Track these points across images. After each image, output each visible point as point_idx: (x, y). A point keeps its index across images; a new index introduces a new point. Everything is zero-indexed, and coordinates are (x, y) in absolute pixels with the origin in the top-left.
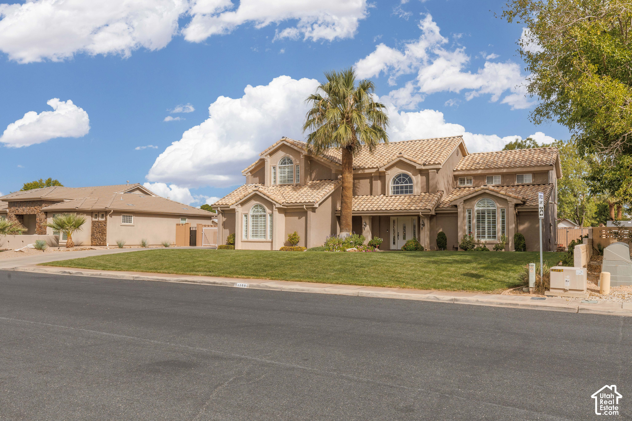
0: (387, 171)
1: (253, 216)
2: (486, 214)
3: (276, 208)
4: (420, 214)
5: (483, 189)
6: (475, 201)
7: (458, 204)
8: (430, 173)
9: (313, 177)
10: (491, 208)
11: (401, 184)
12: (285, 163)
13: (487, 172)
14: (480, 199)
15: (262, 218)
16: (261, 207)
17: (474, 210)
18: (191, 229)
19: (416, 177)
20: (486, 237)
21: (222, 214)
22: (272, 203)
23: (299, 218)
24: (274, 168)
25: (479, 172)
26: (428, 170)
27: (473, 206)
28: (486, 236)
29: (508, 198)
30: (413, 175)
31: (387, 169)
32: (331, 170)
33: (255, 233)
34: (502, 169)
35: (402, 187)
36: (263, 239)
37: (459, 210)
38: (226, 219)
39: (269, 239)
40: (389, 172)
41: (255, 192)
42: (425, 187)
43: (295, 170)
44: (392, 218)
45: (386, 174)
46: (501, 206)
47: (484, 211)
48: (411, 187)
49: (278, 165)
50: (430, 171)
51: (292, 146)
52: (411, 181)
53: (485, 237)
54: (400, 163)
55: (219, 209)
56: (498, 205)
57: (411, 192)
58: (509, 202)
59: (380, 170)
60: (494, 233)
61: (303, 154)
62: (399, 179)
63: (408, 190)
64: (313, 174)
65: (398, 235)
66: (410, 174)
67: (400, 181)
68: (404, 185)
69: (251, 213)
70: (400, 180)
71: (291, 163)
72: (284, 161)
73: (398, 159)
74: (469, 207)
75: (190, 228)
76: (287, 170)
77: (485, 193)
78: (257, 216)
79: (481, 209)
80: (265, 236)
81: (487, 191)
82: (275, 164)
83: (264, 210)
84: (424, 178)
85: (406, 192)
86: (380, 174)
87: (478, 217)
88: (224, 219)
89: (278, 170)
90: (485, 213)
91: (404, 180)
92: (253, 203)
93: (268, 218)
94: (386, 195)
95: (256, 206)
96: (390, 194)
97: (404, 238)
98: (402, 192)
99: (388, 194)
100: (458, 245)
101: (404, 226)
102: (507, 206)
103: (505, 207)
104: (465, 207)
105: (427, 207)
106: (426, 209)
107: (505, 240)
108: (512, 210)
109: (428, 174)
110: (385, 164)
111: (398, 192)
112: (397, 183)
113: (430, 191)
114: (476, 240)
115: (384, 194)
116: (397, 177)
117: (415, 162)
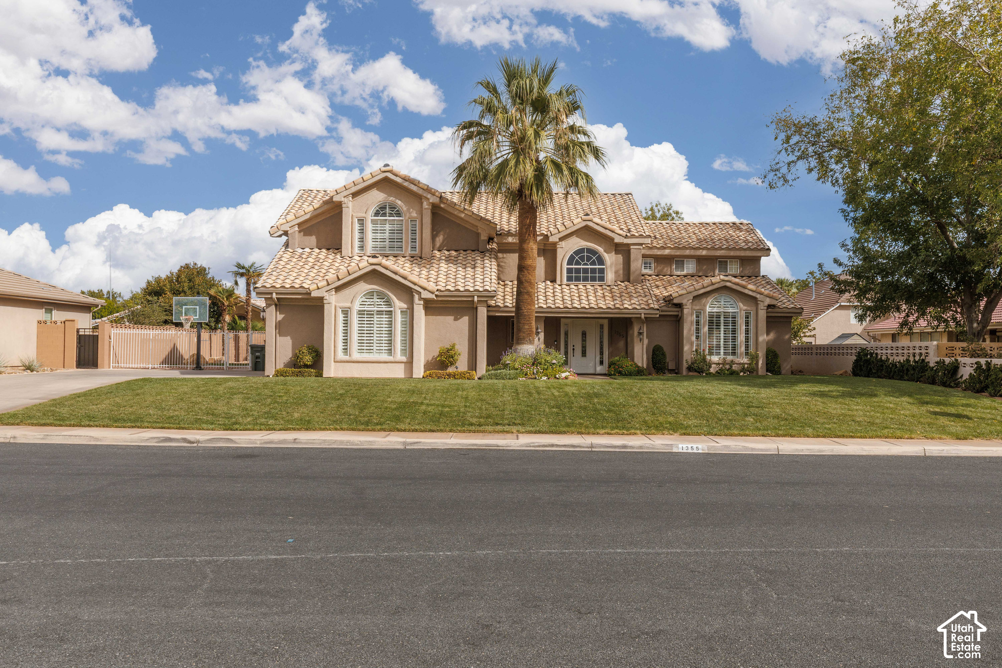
0: (560, 243)
1: (361, 313)
2: (722, 319)
3: (420, 299)
4: (643, 316)
5: (723, 280)
6: (708, 299)
7: (684, 302)
8: (632, 251)
9: (438, 245)
10: (731, 310)
11: (583, 265)
12: (384, 215)
13: (678, 253)
14: (716, 295)
15: (384, 316)
16: (381, 295)
17: (706, 313)
18: (80, 333)
19: (610, 255)
20: (722, 354)
21: (276, 305)
22: (411, 288)
23: (456, 319)
24: (361, 221)
25: (667, 252)
26: (628, 245)
27: (705, 306)
28: (722, 351)
29: (758, 296)
30: (605, 251)
31: (561, 239)
32: (478, 235)
33: (366, 345)
34: (701, 251)
35: (586, 271)
36: (385, 357)
37: (685, 311)
38: (282, 316)
39: (399, 356)
40: (563, 244)
41: (374, 267)
42: (621, 272)
43: (407, 229)
44: (563, 323)
45: (558, 246)
46: (745, 308)
47: (719, 314)
48: (602, 271)
49: (370, 217)
50: (632, 247)
51: (406, 184)
52: (601, 261)
53: (720, 353)
54: (586, 231)
55: (274, 296)
56: (741, 305)
57: (602, 279)
58: (759, 302)
59: (551, 239)
60: (734, 348)
61: (431, 201)
62: (578, 256)
63: (598, 276)
64: (437, 239)
65: (574, 349)
66: (600, 249)
67: (583, 261)
68: (589, 267)
69: (356, 307)
70: (582, 258)
71: (399, 214)
72: (381, 211)
73: (584, 224)
74: (698, 308)
75: (78, 330)
76: (388, 227)
77: (725, 287)
78: (370, 314)
79: (715, 310)
80: (390, 352)
81: (728, 284)
82: (364, 215)
83: (389, 303)
84: (620, 257)
85: (593, 279)
86: (544, 246)
87: (711, 322)
88: (280, 317)
89: (369, 227)
90: (720, 318)
91: (589, 258)
92: (364, 287)
93: (399, 318)
94: (558, 282)
95: (370, 294)
96: (565, 281)
97: (584, 354)
98: (585, 279)
99: (561, 281)
100: (685, 365)
101: (584, 334)
102: (754, 308)
103: (752, 309)
104: (694, 307)
105: (652, 306)
106: (653, 308)
107: (754, 358)
108: (763, 314)
109: (629, 251)
110: (560, 230)
111: (578, 279)
112: (578, 263)
113: (631, 278)
114: (708, 357)
115: (553, 281)
116: (577, 252)
117: (613, 232)
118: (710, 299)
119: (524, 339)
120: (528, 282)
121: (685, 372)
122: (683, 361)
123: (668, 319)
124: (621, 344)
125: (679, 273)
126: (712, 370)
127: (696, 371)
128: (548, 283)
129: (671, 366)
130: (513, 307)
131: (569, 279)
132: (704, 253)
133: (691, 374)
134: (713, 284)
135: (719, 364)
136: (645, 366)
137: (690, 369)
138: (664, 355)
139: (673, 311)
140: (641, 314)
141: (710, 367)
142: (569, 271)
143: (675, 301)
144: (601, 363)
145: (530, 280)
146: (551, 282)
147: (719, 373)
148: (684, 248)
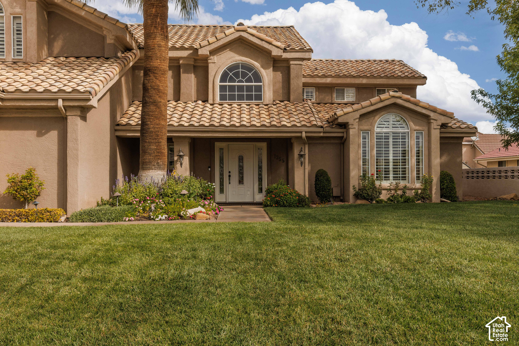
0: (212, 57)
2: (391, 140)
4: (304, 135)
5: (393, 97)
6: (376, 118)
7: (351, 121)
8: (292, 67)
9: (56, 50)
10: (401, 130)
11: (238, 82)
14: (385, 114)
17: (374, 134)
19: (267, 71)
20: (391, 178)
23: (40, 135)
25: (329, 80)
27: (372, 125)
28: (391, 176)
29: (432, 115)
30: (262, 67)
31: (214, 52)
32: (103, 38)
34: (361, 79)
35: (240, 88)
37: (352, 132)
40: (215, 59)
42: (281, 91)
43: (9, 29)
44: (218, 145)
45: (209, 61)
46: (417, 128)
47: (388, 135)
48: (259, 89)
50: (292, 62)
52: (258, 78)
53: (389, 177)
54: (241, 44)
56: (412, 124)
57: (259, 97)
58: (432, 121)
59: (200, 52)
60: (404, 172)
62: (232, 72)
63: (255, 94)
64: (56, 44)
65: (230, 176)
66: (257, 64)
67: (238, 77)
68: (245, 84)
73: (237, 35)
74: (366, 128)
77: (395, 105)
79: (385, 130)
81: (400, 101)
84: (279, 75)
85: (249, 98)
86: (195, 62)
87: (379, 144)
90: (388, 139)
91: (244, 75)
94: (210, 101)
96: (218, 100)
97: (241, 181)
98: (241, 98)
99: (213, 100)
100: (352, 192)
101: (241, 159)
102: (426, 128)
103: (423, 128)
104: (361, 127)
105: (315, 123)
106: (315, 126)
107: (427, 182)
108: (436, 134)
109: (288, 68)
110: (210, 42)
111: (232, 98)
112: (231, 80)
113: (292, 98)
114: (377, 183)
115: (205, 101)
116: (231, 69)
117: (270, 43)
118: (378, 120)
119: (150, 162)
120: (154, 89)
121: (351, 200)
122: (349, 187)
123: (332, 141)
124: (282, 170)
125: (339, 101)
126: (384, 196)
127: (365, 198)
128: (200, 102)
129: (336, 192)
130: (137, 125)
131: (223, 97)
132: (364, 81)
133: (359, 202)
134: (381, 101)
135: (390, 190)
136: (307, 194)
137: (357, 196)
138: (328, 180)
139: (337, 132)
140: (301, 132)
141: (380, 193)
142: (222, 88)
143: (340, 120)
144: (260, 190)
145: (158, 86)
146: (203, 102)
147: (392, 201)
148: (345, 76)
